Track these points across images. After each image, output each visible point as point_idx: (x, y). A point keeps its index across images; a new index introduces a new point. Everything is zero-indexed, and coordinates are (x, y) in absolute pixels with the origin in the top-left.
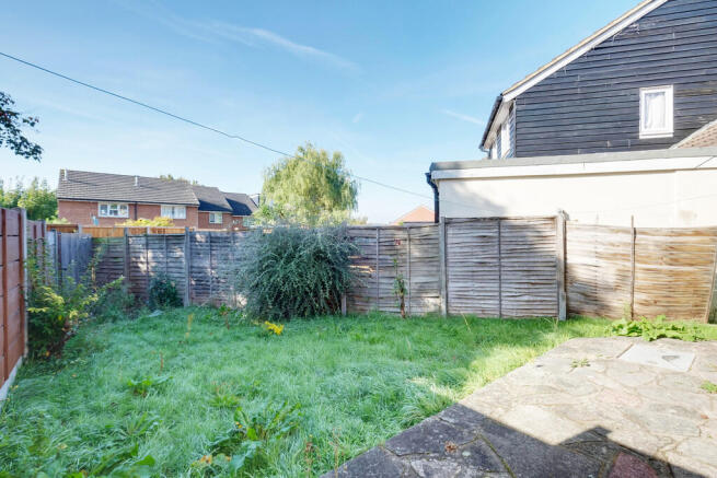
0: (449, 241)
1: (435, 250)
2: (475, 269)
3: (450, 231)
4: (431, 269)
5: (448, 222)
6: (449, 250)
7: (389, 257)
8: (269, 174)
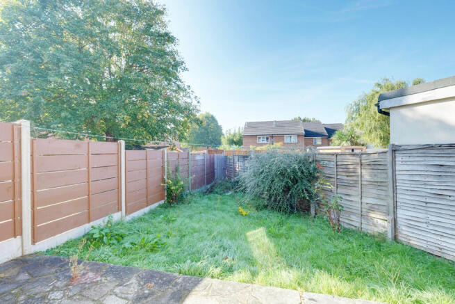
0: (398, 168)
1: (384, 175)
2: (428, 200)
3: (399, 158)
4: (380, 192)
5: (395, 150)
6: (398, 177)
7: (346, 178)
8: (352, 108)
